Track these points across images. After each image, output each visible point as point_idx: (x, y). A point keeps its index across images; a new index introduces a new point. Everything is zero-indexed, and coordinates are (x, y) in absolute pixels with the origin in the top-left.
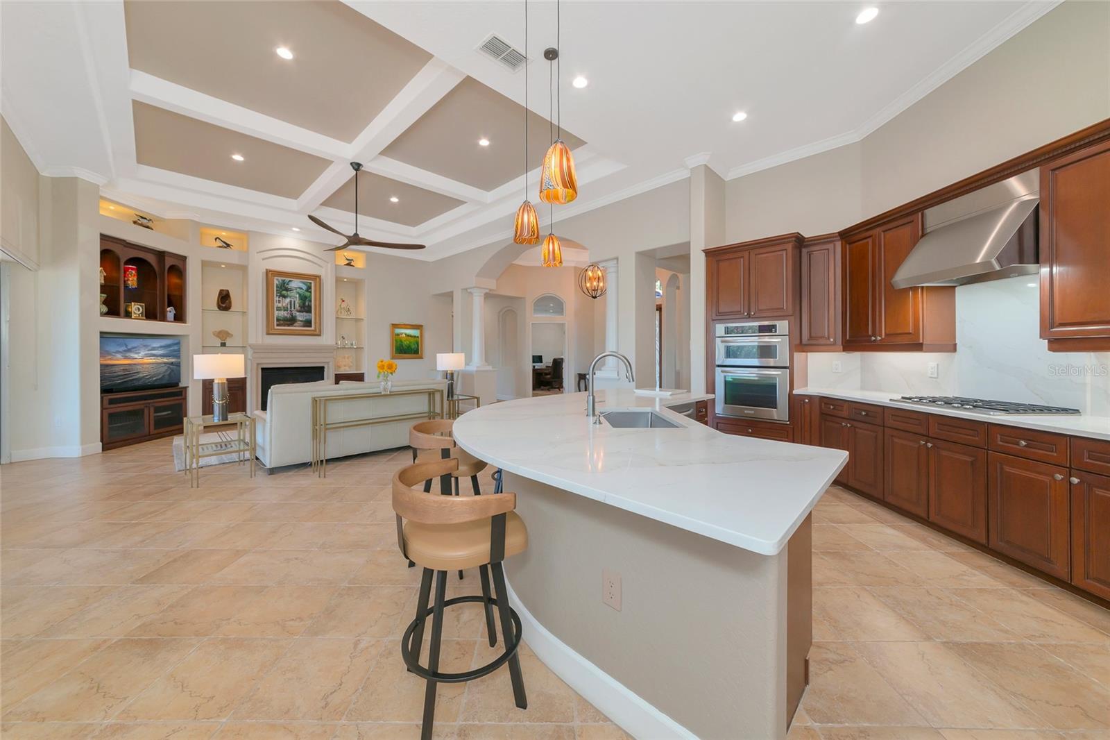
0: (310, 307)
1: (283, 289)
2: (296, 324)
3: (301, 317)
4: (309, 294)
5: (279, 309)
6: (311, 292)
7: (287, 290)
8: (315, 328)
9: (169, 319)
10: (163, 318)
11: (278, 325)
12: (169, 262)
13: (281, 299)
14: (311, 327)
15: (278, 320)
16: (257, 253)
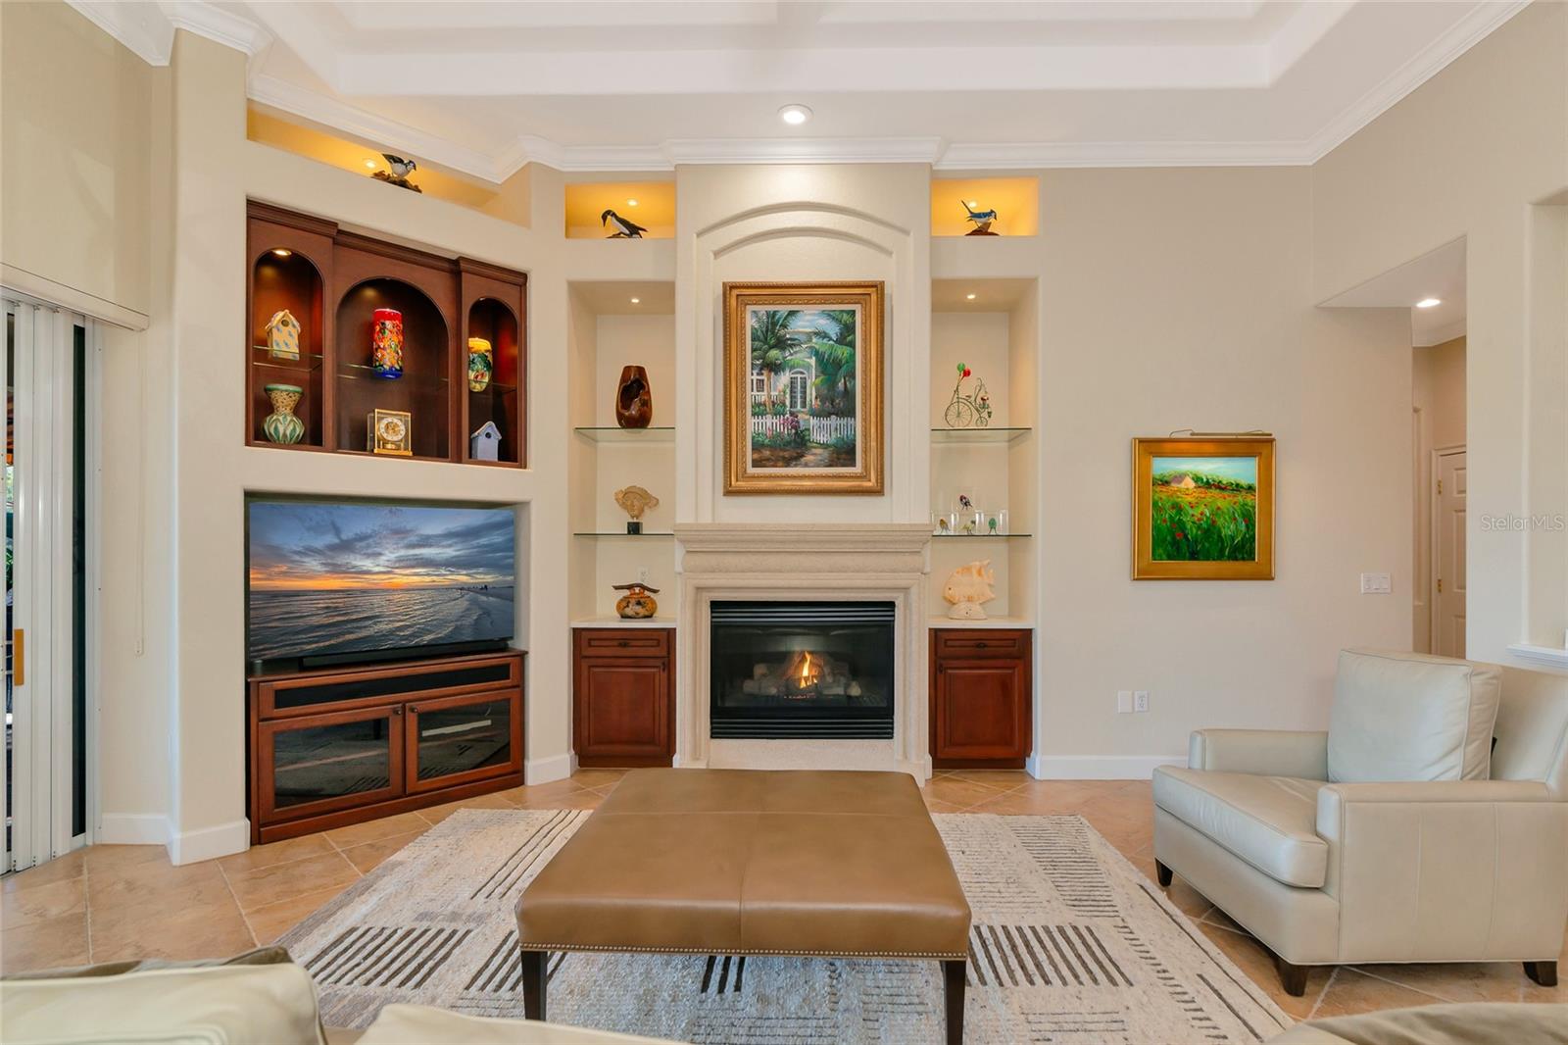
0: (849, 394)
1: (773, 338)
2: (809, 458)
3: (822, 432)
4: (847, 350)
5: (759, 410)
6: (852, 345)
7: (782, 344)
8: (866, 467)
9: (480, 456)
10: (465, 454)
11: (756, 464)
12: (474, 291)
13: (764, 377)
14: (853, 464)
15: (757, 447)
16: (699, 235)
